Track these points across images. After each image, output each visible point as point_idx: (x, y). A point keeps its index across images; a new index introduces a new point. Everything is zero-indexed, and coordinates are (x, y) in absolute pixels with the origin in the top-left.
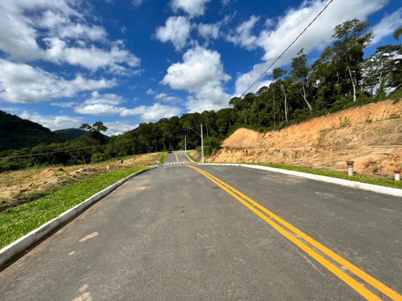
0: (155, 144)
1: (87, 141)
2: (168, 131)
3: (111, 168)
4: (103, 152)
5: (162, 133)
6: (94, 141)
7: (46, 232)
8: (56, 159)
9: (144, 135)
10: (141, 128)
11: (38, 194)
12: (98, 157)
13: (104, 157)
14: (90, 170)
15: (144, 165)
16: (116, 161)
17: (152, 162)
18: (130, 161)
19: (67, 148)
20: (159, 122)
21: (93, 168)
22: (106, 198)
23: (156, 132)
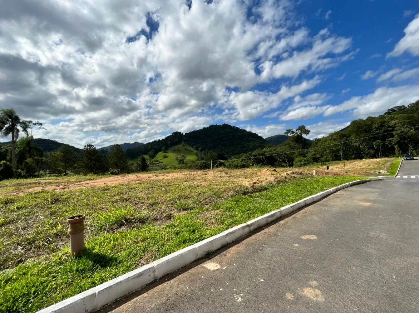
0: (378, 146)
1: (290, 146)
2: (405, 126)
3: (317, 173)
4: (305, 157)
5: (393, 130)
6: (297, 145)
7: (274, 218)
8: (267, 161)
9: (358, 135)
10: (354, 126)
11: (263, 187)
12: (301, 161)
13: (306, 162)
14: (297, 173)
15: (359, 174)
16: (319, 166)
17: (372, 172)
18: (337, 168)
19: (275, 152)
20: (385, 114)
21: (300, 171)
22: (317, 204)
23: (380, 129)
